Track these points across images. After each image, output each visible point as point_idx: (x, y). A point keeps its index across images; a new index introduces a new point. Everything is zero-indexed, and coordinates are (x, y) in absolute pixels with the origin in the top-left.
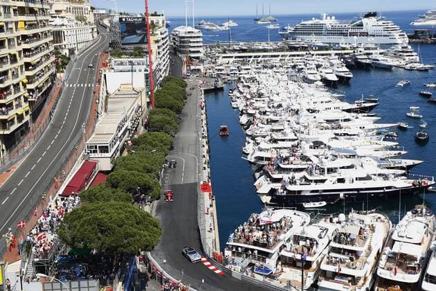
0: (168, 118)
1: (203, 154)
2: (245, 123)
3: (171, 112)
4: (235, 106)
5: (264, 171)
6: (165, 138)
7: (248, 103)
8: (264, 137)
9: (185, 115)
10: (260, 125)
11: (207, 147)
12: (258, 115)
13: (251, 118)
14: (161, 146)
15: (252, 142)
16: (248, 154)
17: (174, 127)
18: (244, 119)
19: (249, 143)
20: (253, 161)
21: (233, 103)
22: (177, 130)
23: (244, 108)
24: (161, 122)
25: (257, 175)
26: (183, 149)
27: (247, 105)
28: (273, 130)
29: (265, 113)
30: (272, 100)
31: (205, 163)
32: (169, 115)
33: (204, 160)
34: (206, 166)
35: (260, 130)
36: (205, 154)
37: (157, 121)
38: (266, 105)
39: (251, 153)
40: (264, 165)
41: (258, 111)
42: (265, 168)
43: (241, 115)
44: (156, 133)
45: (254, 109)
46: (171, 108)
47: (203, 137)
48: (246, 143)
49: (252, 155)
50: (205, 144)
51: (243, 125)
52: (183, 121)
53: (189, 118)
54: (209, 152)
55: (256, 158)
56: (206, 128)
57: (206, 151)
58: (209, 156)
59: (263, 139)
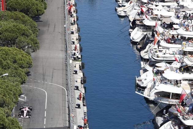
0: (22, 26)
1: (76, 84)
2: (138, 40)
3: (27, 18)
4: (123, 14)
5: (171, 114)
6: (20, 56)
7: (145, 10)
8: (170, 62)
9: (46, 24)
10: (163, 43)
11: (80, 74)
12: (160, 29)
13: (149, 34)
14: (16, 69)
15: (150, 69)
16: (144, 88)
17: (32, 40)
18: (137, 35)
19: (145, 71)
20: (152, 97)
21: (119, 9)
22: (35, 46)
23: (138, 17)
24: (13, 31)
25: (160, 120)
26: (44, 75)
27: (142, 13)
28: (184, 53)
29: (170, 26)
30: (183, 7)
31: (79, 99)
32: (24, 22)
33: (77, 93)
34: (80, 102)
35: (164, 51)
36: (79, 84)
37: (6, 31)
38: (172, 14)
39: (149, 86)
40: (170, 106)
41: (159, 22)
42: (173, 110)
43: (133, 28)
44: (5, 48)
45: (153, 19)
46: (26, 11)
47: (75, 59)
48: (141, 71)
49: (151, 89)
50: (77, 69)
51: (135, 43)
52: (43, 33)
53: (51, 29)
54: (84, 81)
55: (157, 94)
56: (78, 45)
57: (79, 81)
58: (85, 88)
59: (168, 65)
